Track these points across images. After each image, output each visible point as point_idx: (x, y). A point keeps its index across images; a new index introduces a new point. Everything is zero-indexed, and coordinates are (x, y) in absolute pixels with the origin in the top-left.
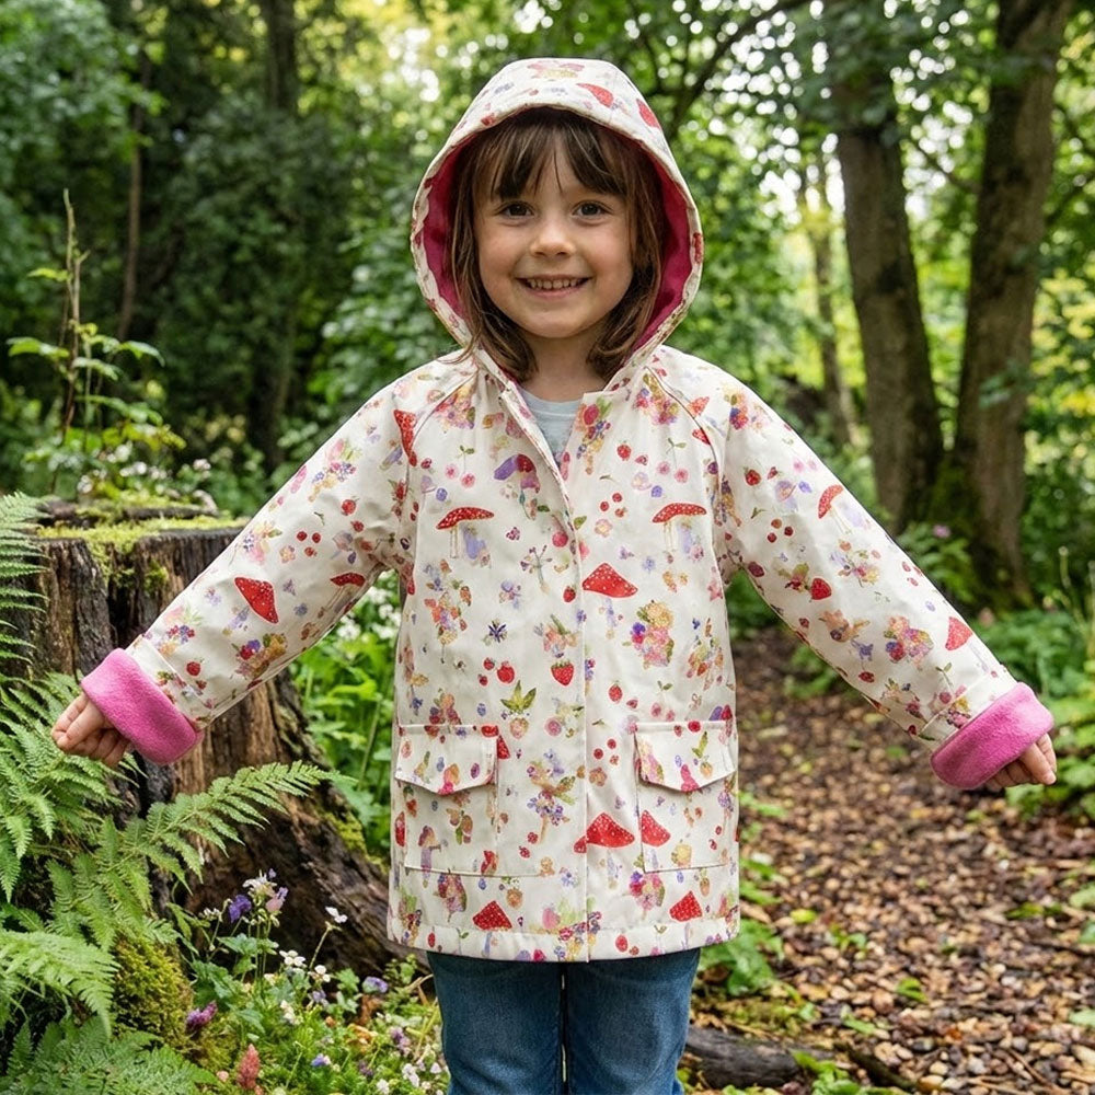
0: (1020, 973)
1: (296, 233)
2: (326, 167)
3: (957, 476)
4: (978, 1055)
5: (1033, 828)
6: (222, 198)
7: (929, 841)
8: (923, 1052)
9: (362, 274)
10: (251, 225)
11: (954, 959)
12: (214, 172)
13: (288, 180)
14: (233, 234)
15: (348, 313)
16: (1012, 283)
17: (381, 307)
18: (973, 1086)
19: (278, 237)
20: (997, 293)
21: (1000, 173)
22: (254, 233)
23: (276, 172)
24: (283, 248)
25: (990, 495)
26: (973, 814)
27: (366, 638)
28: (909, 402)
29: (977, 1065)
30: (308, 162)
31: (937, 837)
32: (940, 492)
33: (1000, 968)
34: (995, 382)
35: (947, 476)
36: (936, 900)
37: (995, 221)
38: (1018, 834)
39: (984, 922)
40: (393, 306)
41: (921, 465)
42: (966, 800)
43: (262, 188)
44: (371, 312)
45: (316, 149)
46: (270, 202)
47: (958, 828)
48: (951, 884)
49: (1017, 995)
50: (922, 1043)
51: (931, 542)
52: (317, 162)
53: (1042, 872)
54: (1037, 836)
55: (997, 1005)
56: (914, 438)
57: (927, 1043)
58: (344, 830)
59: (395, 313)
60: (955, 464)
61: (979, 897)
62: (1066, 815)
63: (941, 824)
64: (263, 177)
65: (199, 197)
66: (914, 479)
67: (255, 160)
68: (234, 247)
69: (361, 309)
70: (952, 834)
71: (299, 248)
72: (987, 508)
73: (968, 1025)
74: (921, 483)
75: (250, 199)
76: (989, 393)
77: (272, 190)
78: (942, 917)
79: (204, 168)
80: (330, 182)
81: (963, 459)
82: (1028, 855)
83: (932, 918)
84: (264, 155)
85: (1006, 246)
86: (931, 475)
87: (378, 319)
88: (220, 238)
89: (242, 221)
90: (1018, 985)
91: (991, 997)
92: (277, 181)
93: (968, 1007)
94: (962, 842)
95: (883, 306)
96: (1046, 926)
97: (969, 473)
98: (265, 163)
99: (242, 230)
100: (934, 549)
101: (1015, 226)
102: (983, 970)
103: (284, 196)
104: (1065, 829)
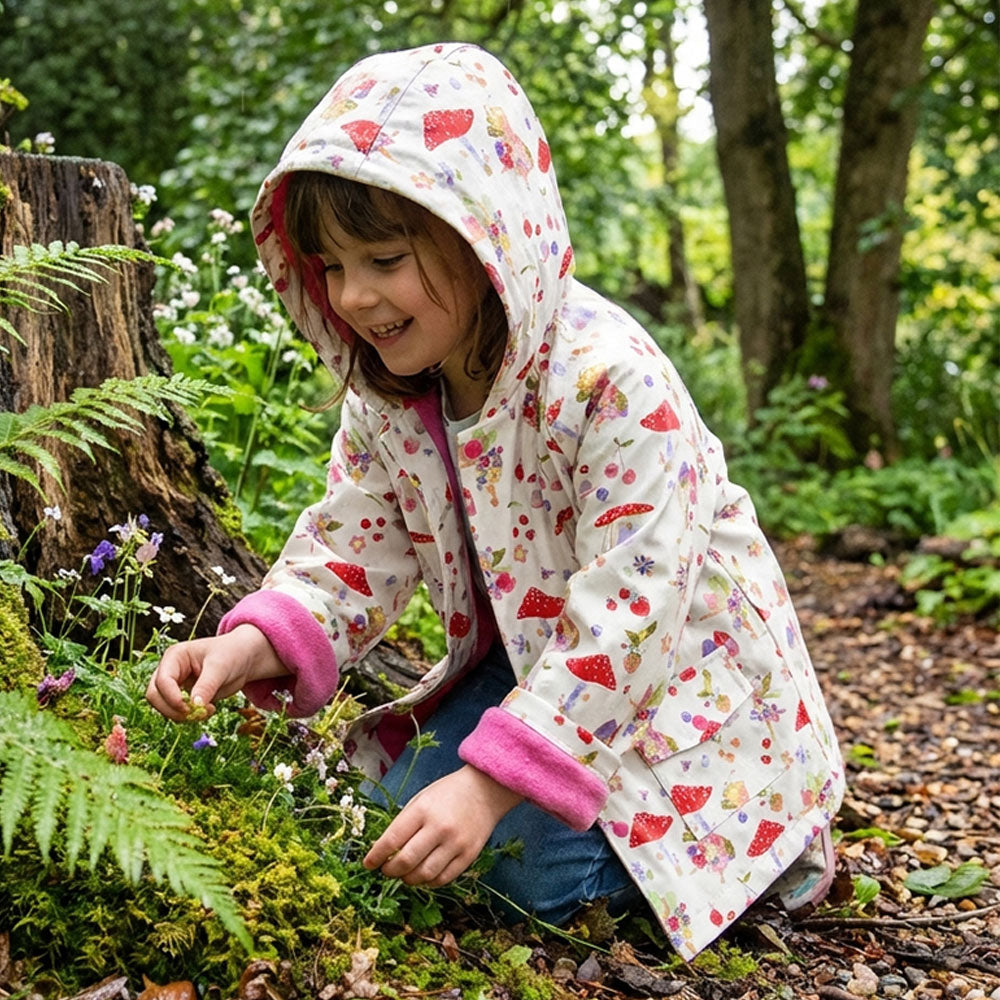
0: (974, 746)
1: (131, 98)
2: (161, 32)
3: (825, 337)
4: (955, 812)
5: (949, 633)
6: (55, 62)
7: (842, 646)
8: (893, 809)
9: (200, 122)
10: (83, 89)
11: (898, 735)
12: (47, 34)
13: (122, 44)
14: (64, 97)
15: (186, 163)
16: (887, 132)
17: (221, 157)
18: (958, 839)
19: (112, 102)
20: (871, 142)
21: (875, 16)
22: (88, 98)
23: (111, 32)
24: (118, 113)
25: (861, 354)
26: (883, 624)
27: (242, 347)
28: (776, 260)
29: (957, 819)
30: (143, 27)
31: (849, 642)
32: (808, 352)
33: (952, 742)
34: (873, 224)
35: (816, 339)
36: (863, 690)
37: (869, 68)
38: (935, 639)
39: (920, 706)
40: (234, 155)
41: (786, 327)
42: (872, 612)
43: (96, 50)
44: (212, 160)
45: (150, 13)
46: (105, 67)
47: (870, 635)
48: (876, 676)
49: (978, 764)
50: (891, 800)
51: (804, 396)
52: (153, 27)
53: (970, 669)
54: (957, 642)
55: (960, 772)
56: (780, 298)
57: (897, 801)
58: (223, 516)
59: (237, 162)
60: (823, 324)
61: (909, 688)
62: (982, 623)
63: (853, 632)
64: (97, 40)
65: (31, 60)
66: (780, 340)
67: (88, 22)
68: (67, 112)
69: (201, 158)
70: (863, 639)
71: (134, 116)
72: (858, 369)
73: (935, 788)
74: (788, 344)
75: (83, 64)
76: (868, 234)
77: (106, 53)
78: (876, 703)
79: (36, 30)
80: (167, 46)
81: (833, 317)
82: (951, 655)
83: (864, 703)
84: (98, 17)
85: (882, 93)
86: (798, 338)
87: (217, 169)
88: (52, 103)
89: (73, 85)
90: (978, 757)
91: (951, 766)
92: (112, 45)
93: (929, 773)
94: (877, 645)
95: (749, 160)
96: (987, 712)
97: (839, 333)
98: (99, 24)
99: (75, 95)
100: (809, 402)
101: (890, 72)
102: (933, 744)
103: (118, 60)
104: (986, 635)
